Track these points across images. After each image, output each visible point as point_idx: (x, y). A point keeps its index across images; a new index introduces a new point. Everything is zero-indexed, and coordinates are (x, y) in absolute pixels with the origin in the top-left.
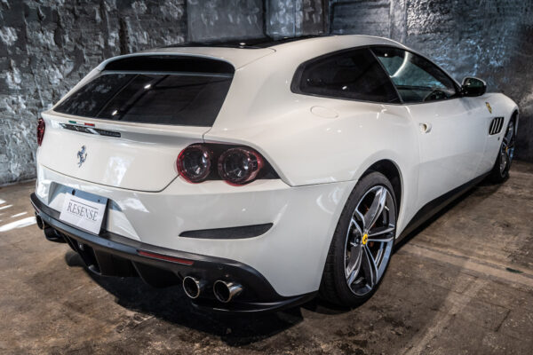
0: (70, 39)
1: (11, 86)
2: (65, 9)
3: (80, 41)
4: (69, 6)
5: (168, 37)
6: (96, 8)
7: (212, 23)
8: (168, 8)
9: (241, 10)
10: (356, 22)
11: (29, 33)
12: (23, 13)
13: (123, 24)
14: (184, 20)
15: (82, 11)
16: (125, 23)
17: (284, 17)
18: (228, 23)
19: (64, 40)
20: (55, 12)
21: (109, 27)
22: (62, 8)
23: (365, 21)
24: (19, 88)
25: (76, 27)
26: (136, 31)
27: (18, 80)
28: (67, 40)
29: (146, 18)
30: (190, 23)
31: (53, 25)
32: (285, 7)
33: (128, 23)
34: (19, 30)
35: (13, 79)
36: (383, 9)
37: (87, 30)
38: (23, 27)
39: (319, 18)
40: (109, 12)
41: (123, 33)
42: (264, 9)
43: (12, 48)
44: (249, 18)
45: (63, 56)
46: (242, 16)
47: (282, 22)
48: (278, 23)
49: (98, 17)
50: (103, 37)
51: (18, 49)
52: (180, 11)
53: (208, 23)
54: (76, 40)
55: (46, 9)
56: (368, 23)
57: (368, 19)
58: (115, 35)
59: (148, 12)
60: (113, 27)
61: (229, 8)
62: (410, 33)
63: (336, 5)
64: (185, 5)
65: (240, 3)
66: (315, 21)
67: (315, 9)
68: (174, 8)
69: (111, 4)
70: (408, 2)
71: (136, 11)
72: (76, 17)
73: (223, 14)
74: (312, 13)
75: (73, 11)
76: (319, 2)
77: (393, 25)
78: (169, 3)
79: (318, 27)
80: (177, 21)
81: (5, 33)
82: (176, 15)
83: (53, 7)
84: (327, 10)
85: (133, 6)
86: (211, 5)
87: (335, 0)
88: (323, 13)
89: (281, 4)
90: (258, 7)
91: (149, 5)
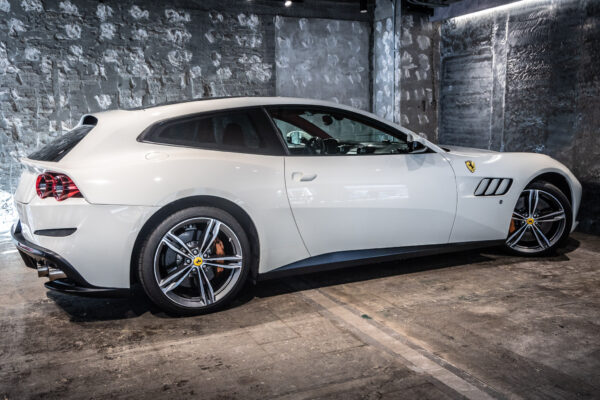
2: (153, 78)
4: (156, 76)
6: (182, 76)
7: (304, 84)
8: (254, 73)
9: (340, 70)
10: (463, 78)
11: (121, 99)
12: (118, 83)
13: (207, 89)
14: (272, 83)
15: (169, 80)
16: (210, 88)
17: (386, 74)
18: (324, 83)
19: (151, 104)
20: (145, 82)
21: (193, 92)
22: (151, 78)
23: (471, 76)
25: (162, 93)
26: (220, 94)
28: (153, 103)
29: (231, 82)
30: (279, 85)
31: (142, 92)
32: (387, 65)
33: (213, 87)
34: (113, 97)
36: (486, 63)
37: (172, 95)
38: (116, 95)
39: (425, 75)
40: (193, 79)
42: (371, 68)
44: (350, 77)
46: (341, 76)
47: (385, 80)
48: (381, 81)
49: (183, 83)
52: (267, 74)
53: (300, 84)
55: (137, 79)
56: (473, 78)
57: (472, 74)
59: (233, 76)
61: (325, 69)
62: (511, 88)
63: (446, 59)
64: (273, 69)
65: (340, 63)
66: (419, 78)
67: (419, 65)
68: (261, 72)
69: (196, 72)
70: (509, 54)
71: (220, 77)
72: (163, 84)
73: (317, 76)
74: (415, 69)
75: (160, 80)
76: (425, 57)
77: (495, 80)
78: (256, 68)
79: (424, 84)
80: (263, 84)
81: (101, 99)
82: (263, 79)
83: (144, 77)
84: (437, 65)
85: (218, 72)
86: (304, 68)
87: (446, 55)
88: (432, 69)
89: (384, 61)
90: (363, 65)
91: (234, 71)
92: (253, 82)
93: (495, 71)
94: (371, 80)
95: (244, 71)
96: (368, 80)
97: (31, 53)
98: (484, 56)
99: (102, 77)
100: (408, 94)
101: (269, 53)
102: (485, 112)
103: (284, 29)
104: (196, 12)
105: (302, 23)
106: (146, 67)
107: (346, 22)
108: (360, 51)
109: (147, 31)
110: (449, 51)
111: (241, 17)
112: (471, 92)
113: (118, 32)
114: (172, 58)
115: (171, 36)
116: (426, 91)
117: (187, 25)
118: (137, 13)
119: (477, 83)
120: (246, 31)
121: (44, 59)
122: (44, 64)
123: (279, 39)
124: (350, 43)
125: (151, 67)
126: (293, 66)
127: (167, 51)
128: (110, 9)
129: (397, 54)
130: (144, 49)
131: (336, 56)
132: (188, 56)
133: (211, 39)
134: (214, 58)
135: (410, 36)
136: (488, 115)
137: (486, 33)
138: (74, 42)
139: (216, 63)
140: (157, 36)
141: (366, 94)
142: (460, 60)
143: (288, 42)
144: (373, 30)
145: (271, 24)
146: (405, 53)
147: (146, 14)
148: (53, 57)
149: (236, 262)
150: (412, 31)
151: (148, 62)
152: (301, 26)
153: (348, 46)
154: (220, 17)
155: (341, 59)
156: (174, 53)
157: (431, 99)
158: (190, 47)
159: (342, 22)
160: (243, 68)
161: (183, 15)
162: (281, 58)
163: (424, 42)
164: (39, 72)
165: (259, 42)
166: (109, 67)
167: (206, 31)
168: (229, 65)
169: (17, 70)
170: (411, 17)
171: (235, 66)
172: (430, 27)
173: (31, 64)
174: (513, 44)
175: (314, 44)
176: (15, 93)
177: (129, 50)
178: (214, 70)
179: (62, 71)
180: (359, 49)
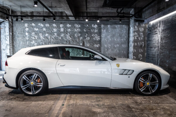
2: (71, 40)
5: (95, 45)
6: (78, 39)
7: (109, 41)
9: (119, 37)
10: (151, 39)
12: (63, 41)
13: (84, 42)
14: (100, 41)
15: (75, 40)
17: (131, 38)
18: (114, 40)
20: (70, 40)
26: (87, 43)
29: (90, 41)
30: (102, 41)
32: (131, 36)
36: (156, 35)
39: (142, 39)
40: (80, 40)
41: (83, 44)
44: (122, 39)
46: (120, 39)
47: (131, 40)
57: (153, 38)
59: (90, 39)
60: (81, 43)
61: (115, 37)
62: (162, 42)
63: (148, 34)
64: (101, 37)
66: (140, 39)
67: (140, 36)
68: (97, 38)
69: (81, 38)
70: (161, 32)
71: (87, 39)
72: (73, 41)
74: (138, 37)
75: (73, 40)
76: (142, 34)
77: (158, 40)
78: (96, 37)
79: (141, 41)
82: (98, 40)
83: (69, 40)
84: (146, 36)
85: (86, 38)
86: (109, 37)
88: (144, 37)
90: (126, 36)
91: (90, 38)
92: (95, 41)
93: (158, 37)
95: (93, 38)
97: (47, 35)
98: (156, 33)
99: (60, 40)
100: (136, 44)
101: (100, 34)
102: (156, 49)
103: (104, 28)
104: (82, 25)
105: (109, 26)
106: (70, 37)
107: (121, 25)
109: (71, 29)
110: (149, 32)
111: (93, 25)
112: (153, 43)
113: (64, 30)
114: (76, 35)
115: (76, 30)
116: (142, 43)
117: (80, 28)
118: (68, 25)
119: (154, 41)
120: (94, 28)
121: (49, 36)
122: (49, 37)
123: (102, 30)
124: (122, 30)
125: (71, 37)
126: (106, 36)
127: (75, 34)
128: (63, 25)
129: (133, 33)
130: (70, 33)
131: (118, 34)
132: (80, 35)
133: (85, 31)
134: (86, 35)
135: (137, 28)
137: (156, 26)
138: (55, 32)
139: (86, 36)
140: (73, 30)
141: (127, 44)
142: (151, 34)
143: (105, 31)
144: (129, 27)
145: (100, 26)
147: (70, 26)
148: (51, 35)
150: (137, 26)
151: (70, 36)
152: (108, 27)
153: (122, 31)
154: (87, 25)
155: (120, 35)
156: (76, 34)
157: (144, 45)
158: (80, 33)
159: (120, 25)
160: (93, 37)
161: (79, 25)
162: (103, 35)
163: (142, 29)
164: (48, 39)
165: (97, 31)
166: (62, 38)
167: (84, 29)
168: (89, 37)
169: (44, 38)
170: (137, 23)
172: (144, 25)
173: (47, 37)
174: (162, 29)
175: (112, 31)
176: (43, 43)
177: (66, 34)
178: (85, 38)
179: (52, 38)
180: (125, 32)
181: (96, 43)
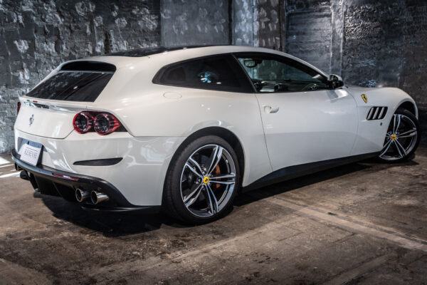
0: (66, 47)
1: (22, 82)
2: (63, 26)
3: (73, 49)
4: (66, 24)
6: (87, 25)
7: (182, 33)
8: (144, 23)
9: (208, 21)
10: (305, 29)
11: (37, 44)
12: (34, 30)
13: (107, 36)
14: (158, 31)
15: (77, 27)
16: (110, 35)
17: (245, 26)
18: (196, 31)
19: (62, 48)
20: (57, 29)
21: (96, 38)
22: (61, 26)
23: (313, 28)
24: (28, 83)
25: (71, 39)
26: (117, 40)
27: (27, 77)
28: (64, 48)
29: (127, 30)
30: (163, 33)
31: (54, 38)
32: (246, 18)
33: (112, 35)
34: (30, 42)
35: (24, 77)
36: (326, 18)
37: (80, 41)
38: (33, 40)
39: (275, 26)
40: (97, 27)
41: (107, 43)
42: (230, 20)
43: (24, 55)
44: (216, 27)
45: (61, 59)
46: (209, 26)
47: (243, 30)
48: (240, 31)
49: (88, 31)
50: (92, 45)
51: (28, 55)
52: (155, 24)
53: (179, 32)
54: (71, 48)
55: (50, 27)
56: (315, 30)
57: (314, 27)
58: (101, 43)
59: (128, 25)
60: (100, 38)
61: (198, 20)
62: (347, 38)
63: (290, 15)
64: (159, 20)
65: (208, 16)
66: (271, 29)
67: (271, 19)
68: (150, 22)
69: (99, 21)
70: (345, 13)
71: (118, 26)
72: (72, 32)
73: (192, 25)
74: (268, 22)
75: (70, 28)
76: (275, 13)
77: (334, 32)
78: (146, 18)
79: (275, 34)
80: (152, 32)
81: (20, 44)
82: (151, 28)
83: (56, 25)
84: (283, 20)
85: (116, 22)
86: (181, 19)
87: (290, 11)
88: (280, 22)
89: (243, 15)
90: (225, 18)
91: (129, 21)
92: (143, 31)
93: (334, 25)
94: (230, 30)
95: (136, 21)
96: (228, 30)
98: (324, 13)
99: (20, 25)
100: (264, 41)
101: (156, 6)
102: (325, 56)
106: (57, 16)
108: (223, 6)
110: (293, 8)
112: (312, 40)
114: (79, 8)
116: (276, 40)
119: (318, 34)
125: (62, 16)
126: (174, 17)
127: (75, 2)
129: (256, 10)
131: (205, 10)
132: (92, 7)
134: (113, 10)
136: (329, 58)
139: (115, 14)
141: (227, 41)
142: (303, 16)
146: (262, 9)
149: (231, 179)
151: (59, 12)
155: (209, 13)
156: (81, 4)
157: (279, 46)
160: (136, 18)
162: (165, 11)
163: (274, 1)
166: (26, 15)
168: (125, 16)
171: (129, 17)
174: (349, 5)
178: (113, 20)
180: (221, 4)
181: (146, 40)
